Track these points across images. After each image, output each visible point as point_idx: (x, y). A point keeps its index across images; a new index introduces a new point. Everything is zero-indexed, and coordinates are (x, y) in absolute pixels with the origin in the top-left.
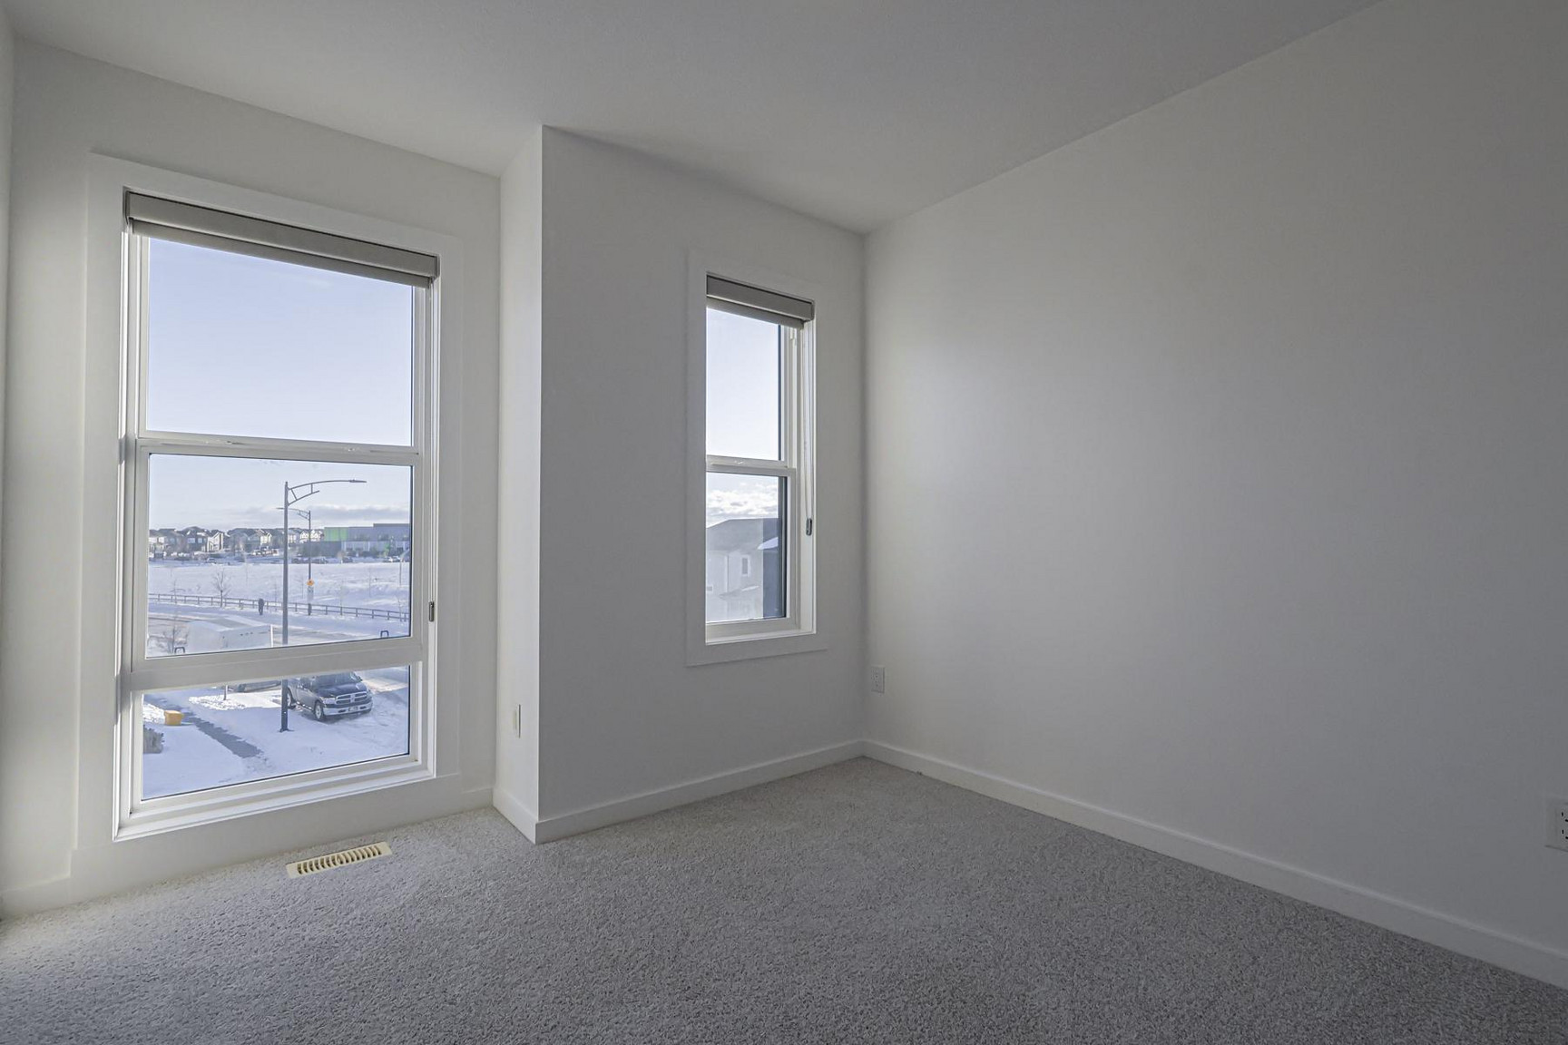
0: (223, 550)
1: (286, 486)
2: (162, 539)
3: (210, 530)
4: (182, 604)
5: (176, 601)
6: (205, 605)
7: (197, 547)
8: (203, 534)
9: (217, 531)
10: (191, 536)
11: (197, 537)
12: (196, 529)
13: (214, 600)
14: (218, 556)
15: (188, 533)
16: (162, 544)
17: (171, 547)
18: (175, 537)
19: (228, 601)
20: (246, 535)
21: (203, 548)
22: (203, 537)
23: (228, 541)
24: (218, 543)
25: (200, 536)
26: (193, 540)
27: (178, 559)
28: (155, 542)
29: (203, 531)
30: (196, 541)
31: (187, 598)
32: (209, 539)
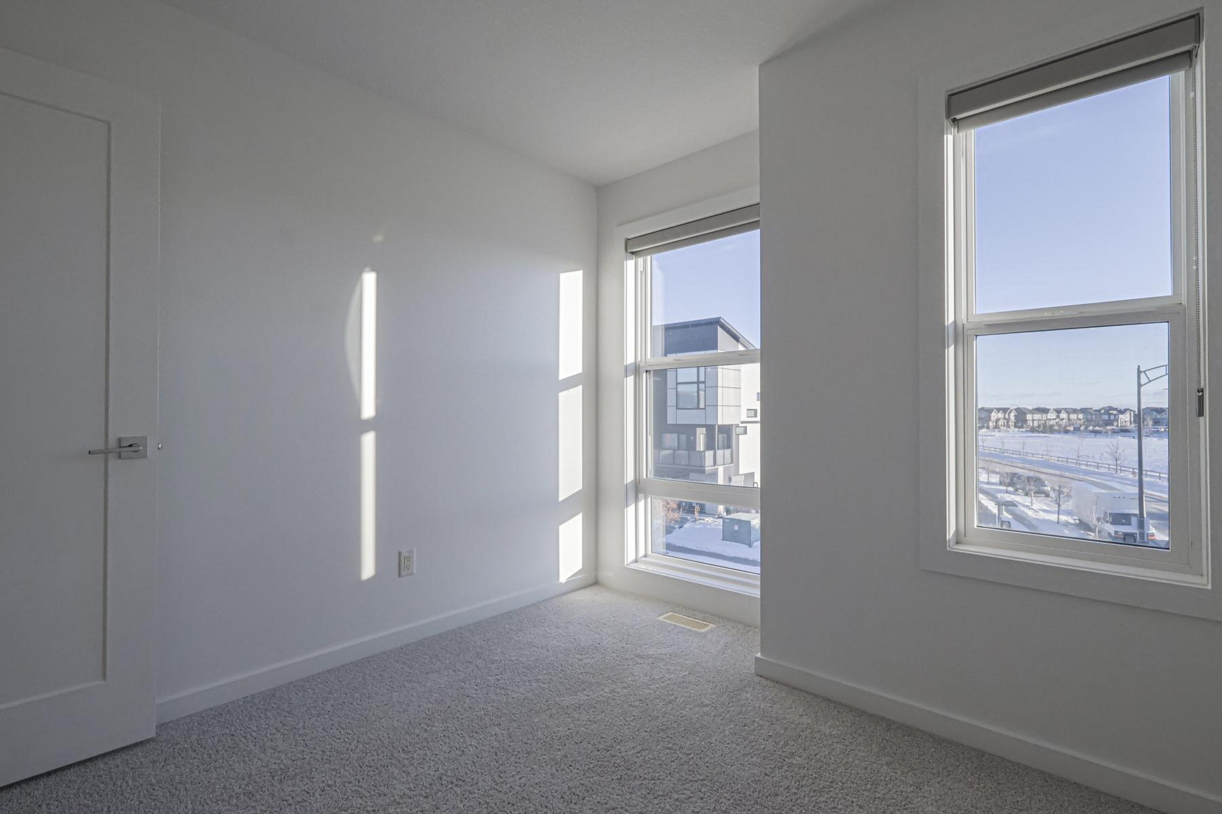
0: (1133, 425)
1: (1138, 369)
2: (1081, 416)
3: (1123, 409)
4: (1083, 467)
5: (1080, 464)
6: (1102, 470)
7: (1109, 423)
8: (1115, 412)
9: (1128, 409)
10: (1104, 413)
11: (1110, 414)
12: (1111, 408)
13: (1111, 467)
14: (1127, 431)
15: (1102, 411)
16: (1080, 420)
17: (1088, 421)
18: (1092, 415)
19: (1122, 469)
20: (1156, 413)
21: (1115, 424)
22: (1115, 415)
23: (1138, 418)
24: (1128, 419)
25: (1112, 414)
26: (1106, 417)
27: (1093, 432)
28: (1075, 418)
29: (1116, 409)
30: (1109, 418)
31: (1089, 463)
32: (1121, 416)
